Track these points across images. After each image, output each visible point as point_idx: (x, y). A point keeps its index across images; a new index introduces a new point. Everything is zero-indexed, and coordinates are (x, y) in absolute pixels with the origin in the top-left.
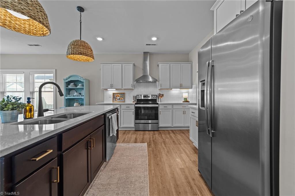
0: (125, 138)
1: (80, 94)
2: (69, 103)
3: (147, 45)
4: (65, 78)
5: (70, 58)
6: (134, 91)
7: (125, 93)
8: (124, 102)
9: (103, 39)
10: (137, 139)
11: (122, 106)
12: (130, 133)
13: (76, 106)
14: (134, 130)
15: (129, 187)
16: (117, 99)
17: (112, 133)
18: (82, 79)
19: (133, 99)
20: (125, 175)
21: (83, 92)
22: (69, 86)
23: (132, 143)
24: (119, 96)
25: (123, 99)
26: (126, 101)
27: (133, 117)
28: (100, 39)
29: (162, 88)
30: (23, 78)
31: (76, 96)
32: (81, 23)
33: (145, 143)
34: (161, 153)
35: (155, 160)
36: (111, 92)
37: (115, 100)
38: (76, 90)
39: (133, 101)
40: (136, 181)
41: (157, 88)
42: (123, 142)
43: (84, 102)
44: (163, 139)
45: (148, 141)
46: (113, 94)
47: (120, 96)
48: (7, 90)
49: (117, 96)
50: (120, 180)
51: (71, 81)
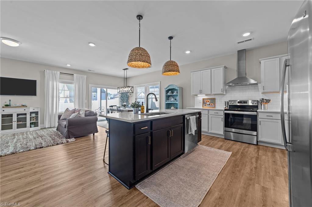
0: (210, 143)
1: (176, 99)
2: (168, 106)
3: (238, 43)
4: (166, 88)
5: (164, 74)
6: (226, 96)
7: (216, 98)
8: (215, 107)
9: (191, 51)
10: (223, 146)
11: (210, 111)
12: (218, 140)
13: (172, 109)
14: (224, 138)
15: (197, 175)
16: (206, 105)
17: (190, 132)
18: (176, 87)
19: (224, 105)
20: (197, 167)
21: (178, 98)
22: (168, 94)
23: (215, 148)
24: (208, 102)
25: (213, 104)
26: (216, 107)
27: (222, 124)
28: (188, 52)
29: (265, 91)
30: (144, 90)
31: (172, 101)
32: (171, 48)
33: (230, 152)
34: (245, 166)
35: (232, 169)
36: (201, 97)
37: (205, 105)
38: (173, 96)
39: (225, 106)
40: (205, 174)
41: (258, 91)
42: (206, 145)
43: (178, 107)
44: (258, 155)
45: (235, 152)
46: (203, 99)
47: (210, 101)
48: (138, 97)
49: (206, 102)
50: (192, 169)
51: (169, 89)
